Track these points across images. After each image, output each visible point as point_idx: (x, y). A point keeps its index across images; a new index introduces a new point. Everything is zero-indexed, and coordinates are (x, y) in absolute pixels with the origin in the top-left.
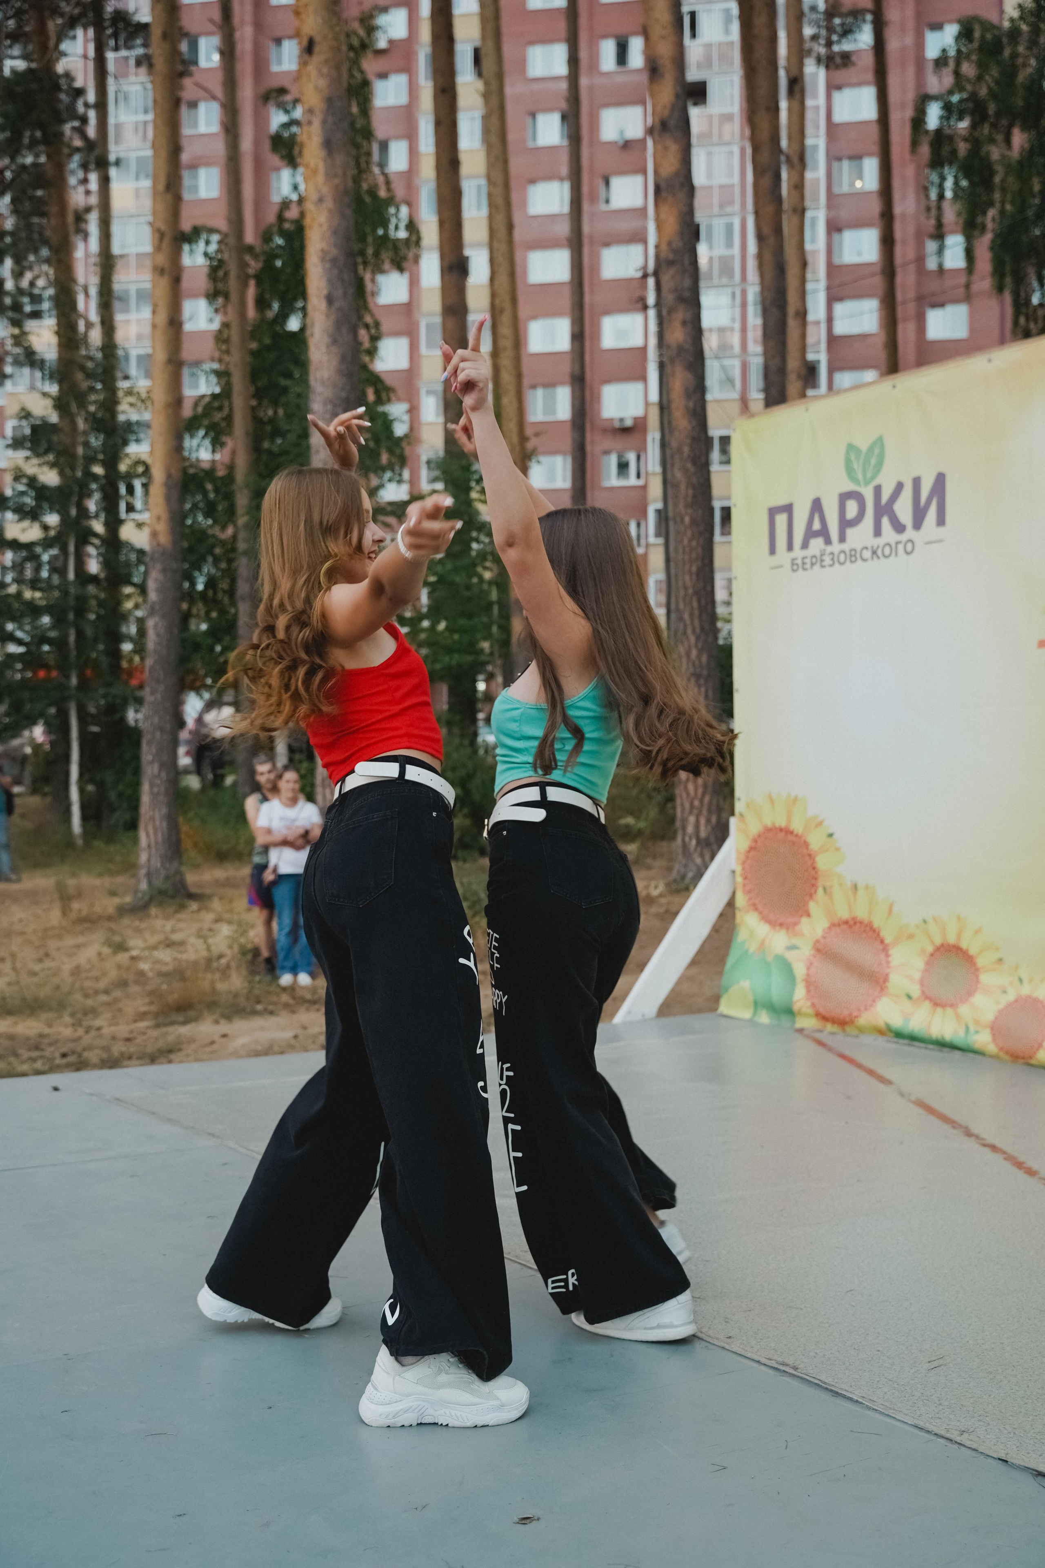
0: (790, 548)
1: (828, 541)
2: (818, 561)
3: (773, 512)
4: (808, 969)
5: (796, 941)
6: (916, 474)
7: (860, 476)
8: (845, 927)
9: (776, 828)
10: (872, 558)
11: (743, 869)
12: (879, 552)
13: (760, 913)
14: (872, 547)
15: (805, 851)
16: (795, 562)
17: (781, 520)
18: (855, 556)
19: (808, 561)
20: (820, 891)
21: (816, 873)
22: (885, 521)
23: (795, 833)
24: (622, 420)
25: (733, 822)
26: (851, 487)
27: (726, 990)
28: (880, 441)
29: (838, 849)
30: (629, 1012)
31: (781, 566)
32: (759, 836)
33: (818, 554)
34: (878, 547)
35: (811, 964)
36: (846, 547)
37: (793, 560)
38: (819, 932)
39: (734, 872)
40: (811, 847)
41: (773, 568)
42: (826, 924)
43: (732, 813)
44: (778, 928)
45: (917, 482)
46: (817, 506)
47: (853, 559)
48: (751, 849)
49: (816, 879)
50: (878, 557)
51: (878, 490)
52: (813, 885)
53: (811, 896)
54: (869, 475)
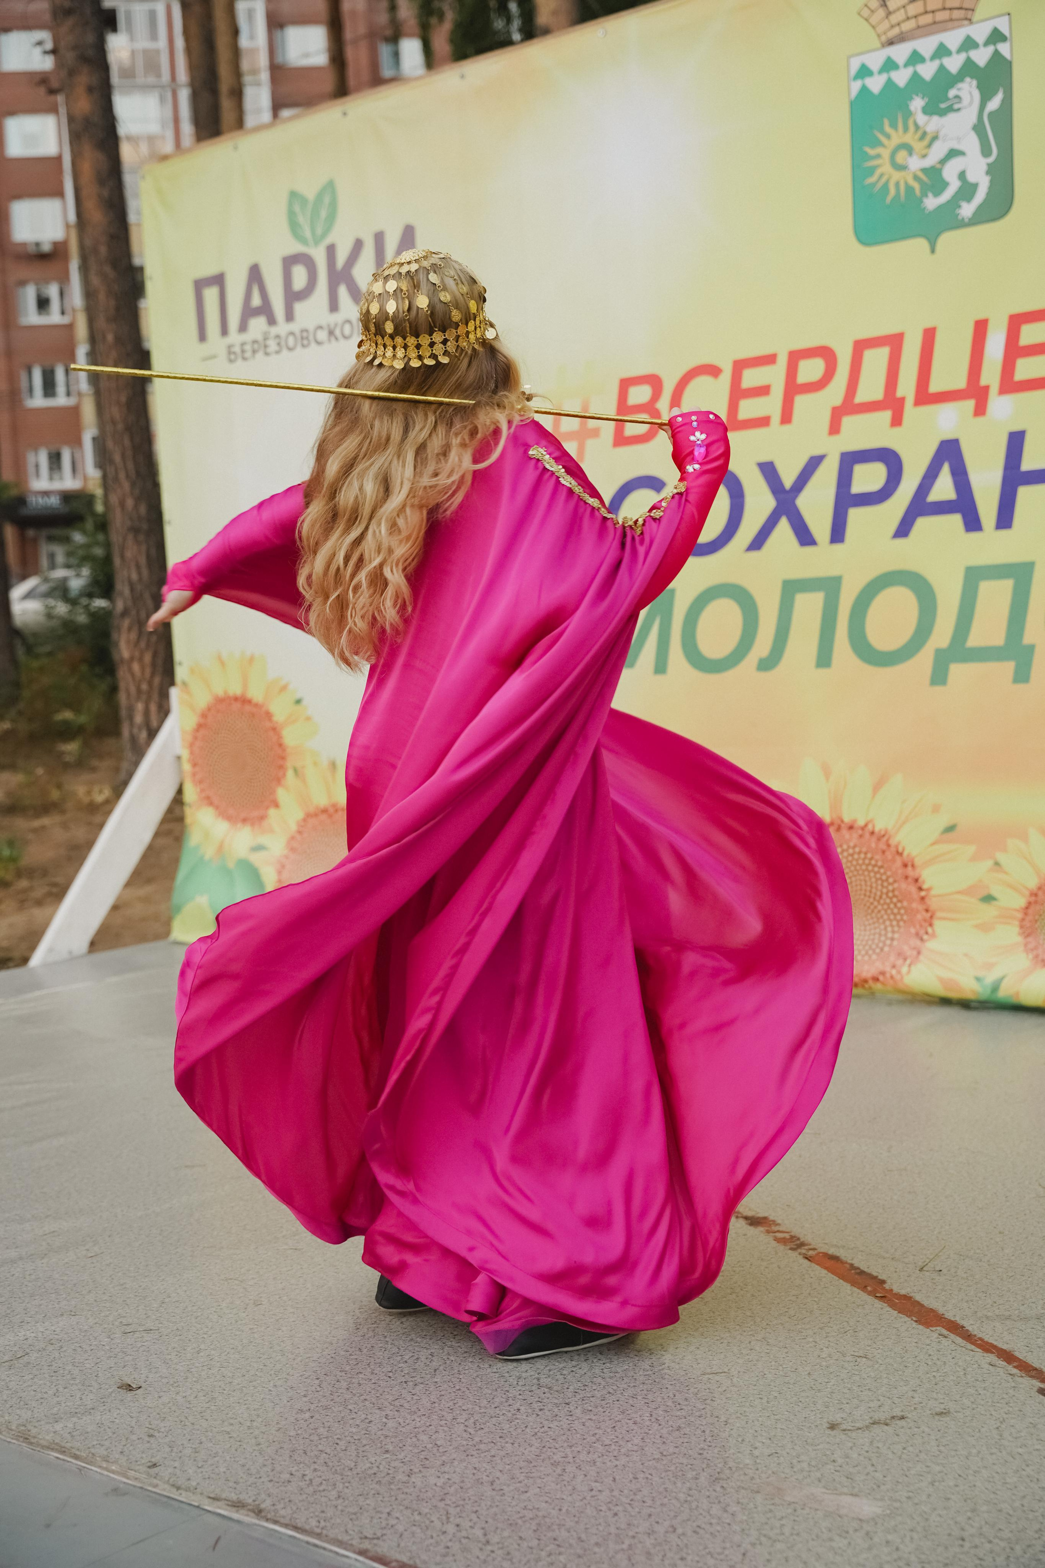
0: (224, 331)
1: (272, 321)
2: (260, 346)
3: (200, 285)
4: (279, 873)
5: (263, 840)
6: (377, 228)
7: (308, 234)
8: (323, 817)
9: (229, 698)
10: (329, 340)
11: (192, 753)
12: (338, 332)
13: (217, 808)
14: (329, 326)
15: (268, 724)
16: (233, 350)
17: (211, 295)
18: (307, 338)
19: (248, 348)
20: (290, 774)
21: (284, 750)
22: (343, 292)
23: (255, 700)
24: (37, 244)
25: (174, 693)
26: (296, 248)
27: (178, 909)
28: (330, 187)
29: (308, 719)
30: (51, 950)
31: (214, 357)
32: (209, 709)
33: (260, 337)
34: (336, 325)
35: (283, 866)
36: (295, 327)
37: (230, 347)
38: (294, 827)
39: (179, 758)
40: (275, 718)
41: (205, 359)
42: (300, 815)
43: (172, 683)
44: (239, 825)
45: (379, 238)
46: (255, 275)
47: (305, 342)
48: (200, 726)
49: (283, 758)
50: (336, 339)
51: (331, 250)
52: (281, 767)
53: (279, 780)
54: (319, 231)
